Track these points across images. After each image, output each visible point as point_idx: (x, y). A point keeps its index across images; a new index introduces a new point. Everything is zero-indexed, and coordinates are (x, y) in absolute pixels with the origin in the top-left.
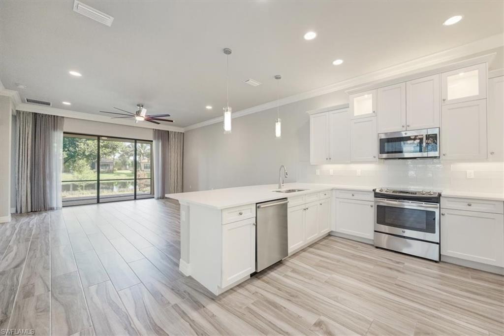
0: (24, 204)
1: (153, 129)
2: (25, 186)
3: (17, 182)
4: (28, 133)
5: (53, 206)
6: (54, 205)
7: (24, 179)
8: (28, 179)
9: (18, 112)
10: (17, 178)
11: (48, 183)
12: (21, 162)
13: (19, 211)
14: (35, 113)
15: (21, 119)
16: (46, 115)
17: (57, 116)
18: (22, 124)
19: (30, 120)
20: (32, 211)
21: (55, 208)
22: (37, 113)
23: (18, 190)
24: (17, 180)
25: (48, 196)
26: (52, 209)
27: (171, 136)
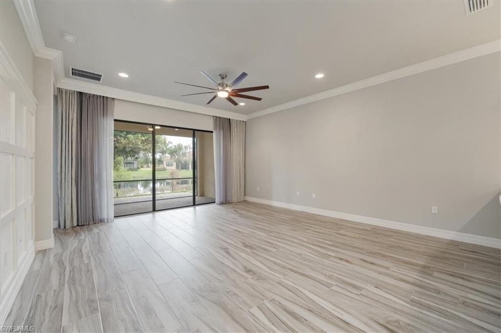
0: (68, 217)
1: (214, 116)
2: (70, 191)
3: (59, 186)
4: (72, 120)
5: (103, 217)
6: (105, 216)
7: (68, 182)
8: (74, 182)
9: (60, 90)
10: (59, 180)
11: (97, 187)
12: (63, 159)
13: (62, 227)
14: (80, 93)
15: (64, 100)
16: (94, 95)
17: (107, 97)
18: (64, 106)
19: (75, 101)
20: (78, 225)
21: (106, 220)
22: (82, 93)
23: (61, 197)
24: (59, 183)
25: (97, 203)
26: (102, 221)
27: (233, 125)
